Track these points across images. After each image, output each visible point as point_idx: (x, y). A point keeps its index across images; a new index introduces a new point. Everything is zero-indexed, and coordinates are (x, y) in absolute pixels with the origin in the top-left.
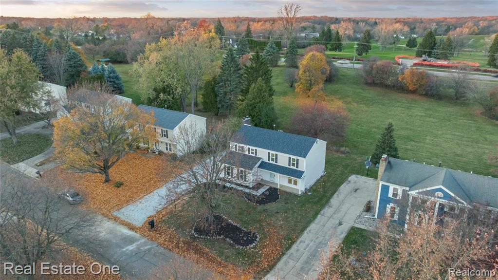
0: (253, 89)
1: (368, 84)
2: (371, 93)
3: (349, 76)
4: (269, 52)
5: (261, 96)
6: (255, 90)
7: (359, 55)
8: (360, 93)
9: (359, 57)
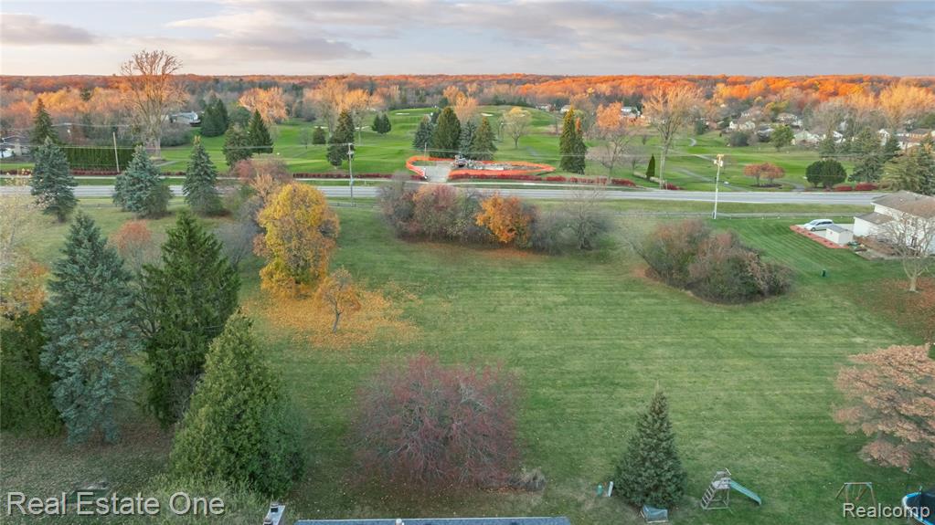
0: (221, 360)
1: (405, 236)
2: (426, 259)
3: (351, 220)
4: (139, 180)
5: (251, 377)
6: (227, 361)
7: (335, 164)
8: (403, 262)
9: (335, 168)
